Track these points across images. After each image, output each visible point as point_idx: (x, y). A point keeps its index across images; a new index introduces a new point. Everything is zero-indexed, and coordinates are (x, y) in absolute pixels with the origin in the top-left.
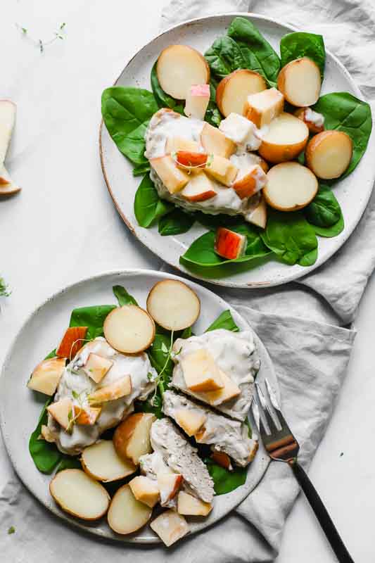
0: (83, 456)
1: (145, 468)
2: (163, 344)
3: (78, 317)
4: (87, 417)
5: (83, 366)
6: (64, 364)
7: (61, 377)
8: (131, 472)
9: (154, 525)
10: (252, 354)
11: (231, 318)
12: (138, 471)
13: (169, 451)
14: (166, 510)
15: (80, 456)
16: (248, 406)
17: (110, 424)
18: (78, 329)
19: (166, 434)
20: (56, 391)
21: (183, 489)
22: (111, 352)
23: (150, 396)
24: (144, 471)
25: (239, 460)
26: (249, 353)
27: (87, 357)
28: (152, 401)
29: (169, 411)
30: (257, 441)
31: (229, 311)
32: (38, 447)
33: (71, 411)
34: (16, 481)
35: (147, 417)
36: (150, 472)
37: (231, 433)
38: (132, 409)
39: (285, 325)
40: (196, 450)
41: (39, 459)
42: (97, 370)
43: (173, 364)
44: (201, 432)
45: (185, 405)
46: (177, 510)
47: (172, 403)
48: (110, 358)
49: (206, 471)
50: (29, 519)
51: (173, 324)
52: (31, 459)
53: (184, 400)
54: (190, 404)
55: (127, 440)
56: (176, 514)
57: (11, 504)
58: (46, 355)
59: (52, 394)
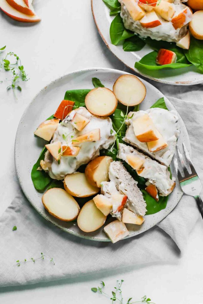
0: (65, 179)
1: (104, 189)
2: (122, 112)
3: (69, 95)
4: (71, 151)
5: (71, 121)
6: (59, 121)
7: (56, 129)
8: (94, 193)
9: (107, 229)
10: (177, 122)
11: (164, 103)
12: (99, 191)
13: (120, 180)
14: (115, 219)
15: (63, 180)
16: (172, 156)
17: (84, 161)
18: (69, 102)
19: (119, 170)
20: (52, 139)
21: (127, 207)
22: (89, 114)
23: (111, 146)
24: (103, 192)
25: (163, 191)
26: (175, 121)
27: (73, 116)
28: (111, 150)
29: (122, 155)
30: (175, 181)
31: (163, 98)
32: (37, 175)
33: (61, 148)
34: (21, 196)
35: (107, 159)
36: (107, 192)
37: (160, 172)
38: (98, 154)
39: (198, 110)
40: (137, 183)
41: (37, 182)
42: (79, 122)
43: (126, 127)
44: (141, 169)
45: (132, 152)
46: (122, 220)
47: (124, 150)
48: (88, 118)
49: (142, 197)
50: (27, 222)
51: (128, 102)
52: (32, 182)
53: (132, 149)
54: (135, 152)
55: (94, 170)
56: (121, 222)
57: (16, 211)
58: (48, 118)
59: (49, 141)
